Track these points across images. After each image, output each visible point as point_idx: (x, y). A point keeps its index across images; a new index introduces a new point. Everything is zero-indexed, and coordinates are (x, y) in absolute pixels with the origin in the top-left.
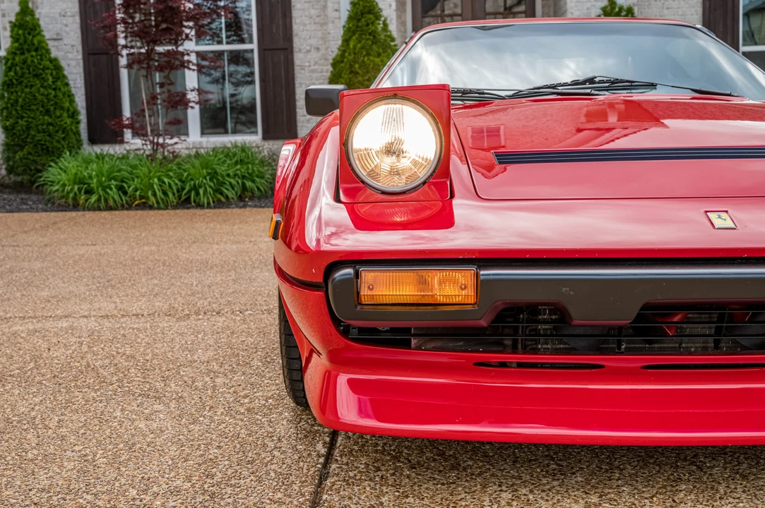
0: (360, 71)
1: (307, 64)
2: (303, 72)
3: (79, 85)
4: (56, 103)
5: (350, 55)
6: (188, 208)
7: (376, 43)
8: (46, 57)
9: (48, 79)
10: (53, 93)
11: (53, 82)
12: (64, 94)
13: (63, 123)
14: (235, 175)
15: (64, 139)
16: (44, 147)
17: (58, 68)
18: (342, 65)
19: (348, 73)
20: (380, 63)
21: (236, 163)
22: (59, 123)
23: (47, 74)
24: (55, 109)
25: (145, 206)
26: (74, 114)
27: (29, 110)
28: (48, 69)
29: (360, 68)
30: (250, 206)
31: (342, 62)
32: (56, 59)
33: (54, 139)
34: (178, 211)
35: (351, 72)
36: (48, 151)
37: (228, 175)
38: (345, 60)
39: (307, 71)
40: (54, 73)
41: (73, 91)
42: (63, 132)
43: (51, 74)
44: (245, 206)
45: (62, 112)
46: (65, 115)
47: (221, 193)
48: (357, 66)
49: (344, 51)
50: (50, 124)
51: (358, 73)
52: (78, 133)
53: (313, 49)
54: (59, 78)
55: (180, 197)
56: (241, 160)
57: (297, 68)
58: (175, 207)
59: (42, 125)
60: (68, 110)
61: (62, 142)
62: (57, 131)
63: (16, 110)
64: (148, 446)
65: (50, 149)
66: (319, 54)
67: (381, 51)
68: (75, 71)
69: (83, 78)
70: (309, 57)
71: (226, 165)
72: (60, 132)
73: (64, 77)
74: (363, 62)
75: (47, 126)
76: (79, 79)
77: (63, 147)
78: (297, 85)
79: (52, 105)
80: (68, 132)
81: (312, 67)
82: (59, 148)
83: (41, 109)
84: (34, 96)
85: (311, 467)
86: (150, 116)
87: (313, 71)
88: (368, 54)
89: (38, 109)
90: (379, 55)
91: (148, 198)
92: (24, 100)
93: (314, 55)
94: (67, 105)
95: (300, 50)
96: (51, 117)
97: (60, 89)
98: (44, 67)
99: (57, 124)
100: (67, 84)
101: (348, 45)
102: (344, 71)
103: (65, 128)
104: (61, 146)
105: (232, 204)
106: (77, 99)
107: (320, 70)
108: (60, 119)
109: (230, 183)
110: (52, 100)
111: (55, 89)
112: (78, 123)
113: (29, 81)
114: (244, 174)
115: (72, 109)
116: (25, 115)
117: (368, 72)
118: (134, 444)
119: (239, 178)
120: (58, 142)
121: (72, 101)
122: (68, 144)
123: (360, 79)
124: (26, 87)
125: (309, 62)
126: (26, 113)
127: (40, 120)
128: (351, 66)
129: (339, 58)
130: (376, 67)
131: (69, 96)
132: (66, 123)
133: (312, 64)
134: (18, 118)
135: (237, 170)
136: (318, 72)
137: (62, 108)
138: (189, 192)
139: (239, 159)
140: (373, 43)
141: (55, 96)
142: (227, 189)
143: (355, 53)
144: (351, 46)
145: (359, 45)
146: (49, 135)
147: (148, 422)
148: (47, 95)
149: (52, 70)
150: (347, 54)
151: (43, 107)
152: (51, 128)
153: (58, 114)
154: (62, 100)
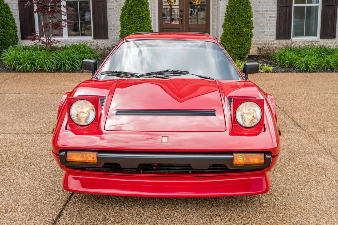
0: (133, 14)
1: (112, 8)
2: (110, 11)
3: (17, 14)
4: (7, 23)
5: (129, 7)
6: (60, 72)
7: (140, 2)
8: (2, 4)
9: (3, 13)
10: (6, 19)
11: (5, 14)
12: (10, 19)
13: (10, 32)
14: (79, 58)
15: (10, 38)
16: (2, 42)
17: (8, 8)
18: (126, 10)
19: (128, 14)
20: (141, 11)
21: (80, 52)
22: (8, 32)
23: (3, 11)
24: (7, 26)
25: (42, 71)
26: (15, 28)
28: (3, 9)
29: (133, 12)
30: (85, 72)
31: (126, 9)
32: (6, 4)
33: (6, 38)
34: (55, 74)
35: (129, 14)
36: (4, 44)
37: (76, 58)
38: (127, 8)
39: (112, 10)
40: (6, 11)
41: (14, 17)
42: (10, 36)
43: (5, 11)
44: (82, 72)
45: (9, 27)
46: (11, 28)
47: (74, 66)
48: (132, 11)
49: (127, 5)
50: (5, 32)
51: (132, 14)
52: (17, 36)
53: (115, 1)
54: (8, 12)
55: (57, 67)
56: (82, 51)
57: (108, 10)
58: (55, 72)
60: (12, 26)
61: (10, 40)
62: (8, 35)
64: (20, 189)
65: (5, 43)
66: (117, 3)
67: (142, 5)
68: (15, 8)
69: (18, 11)
70: (113, 4)
71: (76, 54)
72: (9, 36)
73: (10, 12)
74: (135, 10)
75: (3, 33)
76: (17, 12)
77: (10, 42)
78: (108, 16)
79: (5, 24)
80: (12, 35)
81: (114, 9)
82: (9, 43)
85: (65, 199)
86: (45, 32)
87: (115, 11)
88: (137, 7)
90: (141, 7)
91: (44, 67)
93: (115, 4)
94: (11, 24)
95: (109, 2)
96: (5, 29)
97: (8, 17)
98: (1, 8)
99: (7, 32)
100: (12, 15)
101: (128, 2)
102: (127, 13)
103: (11, 34)
104: (9, 42)
105: (78, 71)
106: (16, 20)
107: (117, 10)
108: (9, 30)
109: (77, 62)
110: (5, 22)
111: (6, 17)
112: (16, 31)
114: (83, 58)
115: (13, 26)
117: (136, 14)
118: (16, 188)
119: (81, 59)
120: (8, 40)
121: (14, 22)
122: (12, 41)
123: (133, 17)
125: (113, 7)
128: (130, 11)
129: (124, 8)
130: (140, 12)
131: (12, 20)
133: (114, 8)
135: (80, 56)
136: (117, 11)
137: (10, 25)
138: (61, 65)
139: (81, 51)
140: (139, 2)
141: (6, 20)
142: (76, 64)
143: (131, 6)
144: (130, 3)
145: (133, 3)
146: (4, 37)
147: (22, 180)
148: (3, 20)
149: (5, 9)
150: (128, 6)
152: (5, 34)
153: (8, 28)
154: (9, 22)
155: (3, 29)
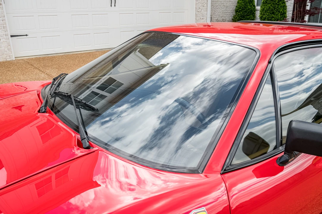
11: (278, 2)
22: (276, 17)
26: (284, 14)
27: (267, 12)
46: (280, 14)
50: (274, 17)
59: (270, 18)
60: (281, 12)
63: (263, 12)
79: (275, 11)
83: (271, 12)
84: (270, 7)
89: (270, 12)
92: (266, 8)
94: (281, 10)
96: (274, 15)
97: (280, 4)
103: (278, 19)
110: (276, 9)
111: (278, 5)
113: (269, 2)
115: (283, 12)
116: (265, 14)
124: (268, 4)
126: (266, 13)
127: (270, 16)
132: (279, 17)
134: (263, 15)
137: (279, 12)
141: (277, 7)
148: (274, 7)
151: (272, 11)
152: (273, 19)
153: (277, 13)
154: (280, 8)
155: (272, 15)
